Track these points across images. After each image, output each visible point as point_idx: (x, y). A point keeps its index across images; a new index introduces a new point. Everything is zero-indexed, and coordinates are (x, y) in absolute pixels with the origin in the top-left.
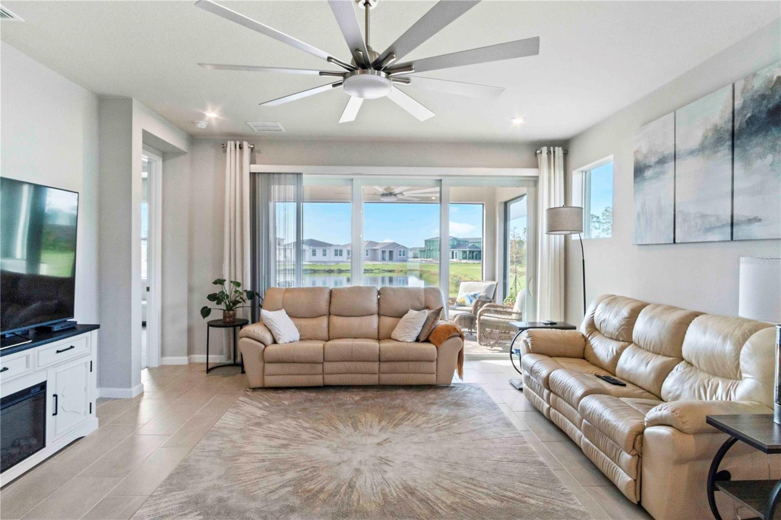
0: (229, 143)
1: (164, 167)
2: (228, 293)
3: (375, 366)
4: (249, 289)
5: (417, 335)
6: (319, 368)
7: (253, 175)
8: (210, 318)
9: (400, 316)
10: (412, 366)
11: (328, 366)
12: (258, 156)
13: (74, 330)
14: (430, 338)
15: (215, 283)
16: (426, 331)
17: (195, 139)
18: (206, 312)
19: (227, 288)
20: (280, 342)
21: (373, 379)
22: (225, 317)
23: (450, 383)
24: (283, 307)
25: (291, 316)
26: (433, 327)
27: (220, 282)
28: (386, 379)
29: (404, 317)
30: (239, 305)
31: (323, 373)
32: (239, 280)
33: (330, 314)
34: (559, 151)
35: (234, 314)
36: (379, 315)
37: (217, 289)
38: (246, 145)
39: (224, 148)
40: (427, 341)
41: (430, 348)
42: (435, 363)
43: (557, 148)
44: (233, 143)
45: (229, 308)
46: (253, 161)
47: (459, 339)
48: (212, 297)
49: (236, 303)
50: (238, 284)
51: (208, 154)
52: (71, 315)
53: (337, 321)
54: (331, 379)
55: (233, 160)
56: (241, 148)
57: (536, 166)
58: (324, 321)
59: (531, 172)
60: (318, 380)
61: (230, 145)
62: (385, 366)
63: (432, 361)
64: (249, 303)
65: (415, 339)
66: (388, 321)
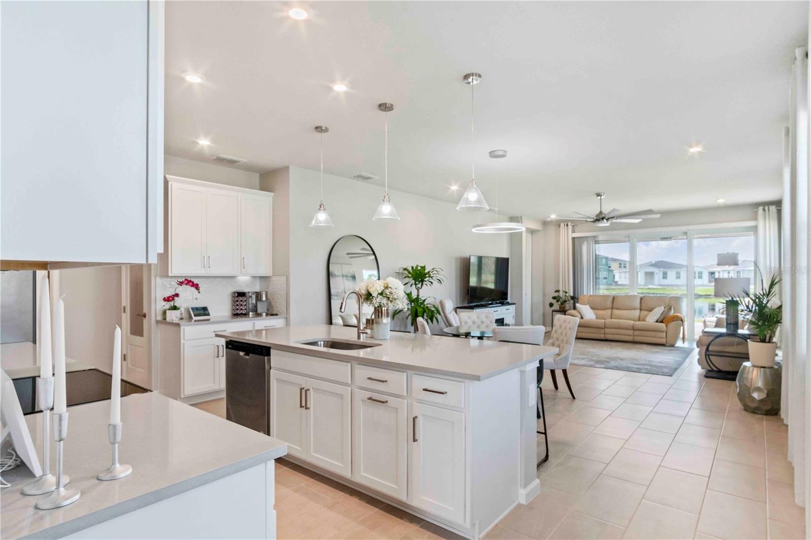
0: (561, 224)
1: (532, 237)
2: (562, 296)
3: (631, 332)
4: (572, 295)
5: (657, 319)
6: (603, 331)
7: (574, 239)
8: (553, 308)
9: (651, 311)
10: (652, 334)
11: (607, 330)
12: (576, 228)
13: (508, 304)
14: (664, 321)
15: (556, 291)
16: (662, 317)
17: (545, 223)
18: (551, 305)
19: (561, 294)
20: (585, 318)
21: (630, 338)
22: (560, 308)
23: (675, 344)
24: (588, 304)
25: (592, 308)
26: (666, 315)
27: (558, 291)
28: (637, 339)
29: (653, 311)
30: (567, 303)
31: (604, 333)
32: (567, 291)
33: (612, 308)
34: (773, 209)
35: (564, 307)
36: (641, 310)
37: (556, 294)
38: (569, 224)
39: (559, 226)
40: (662, 322)
41: (663, 325)
42: (665, 333)
43: (770, 207)
44: (563, 224)
45: (562, 304)
46: (573, 232)
47: (681, 322)
48: (554, 298)
49: (565, 301)
50: (566, 293)
51: (552, 230)
52: (507, 299)
53: (616, 312)
54: (609, 337)
55: (563, 232)
56: (567, 225)
57: (756, 219)
58: (609, 311)
59: (752, 223)
60: (602, 336)
61: (562, 225)
62: (636, 333)
63: (663, 332)
64: (572, 301)
65: (655, 321)
66: (644, 313)
